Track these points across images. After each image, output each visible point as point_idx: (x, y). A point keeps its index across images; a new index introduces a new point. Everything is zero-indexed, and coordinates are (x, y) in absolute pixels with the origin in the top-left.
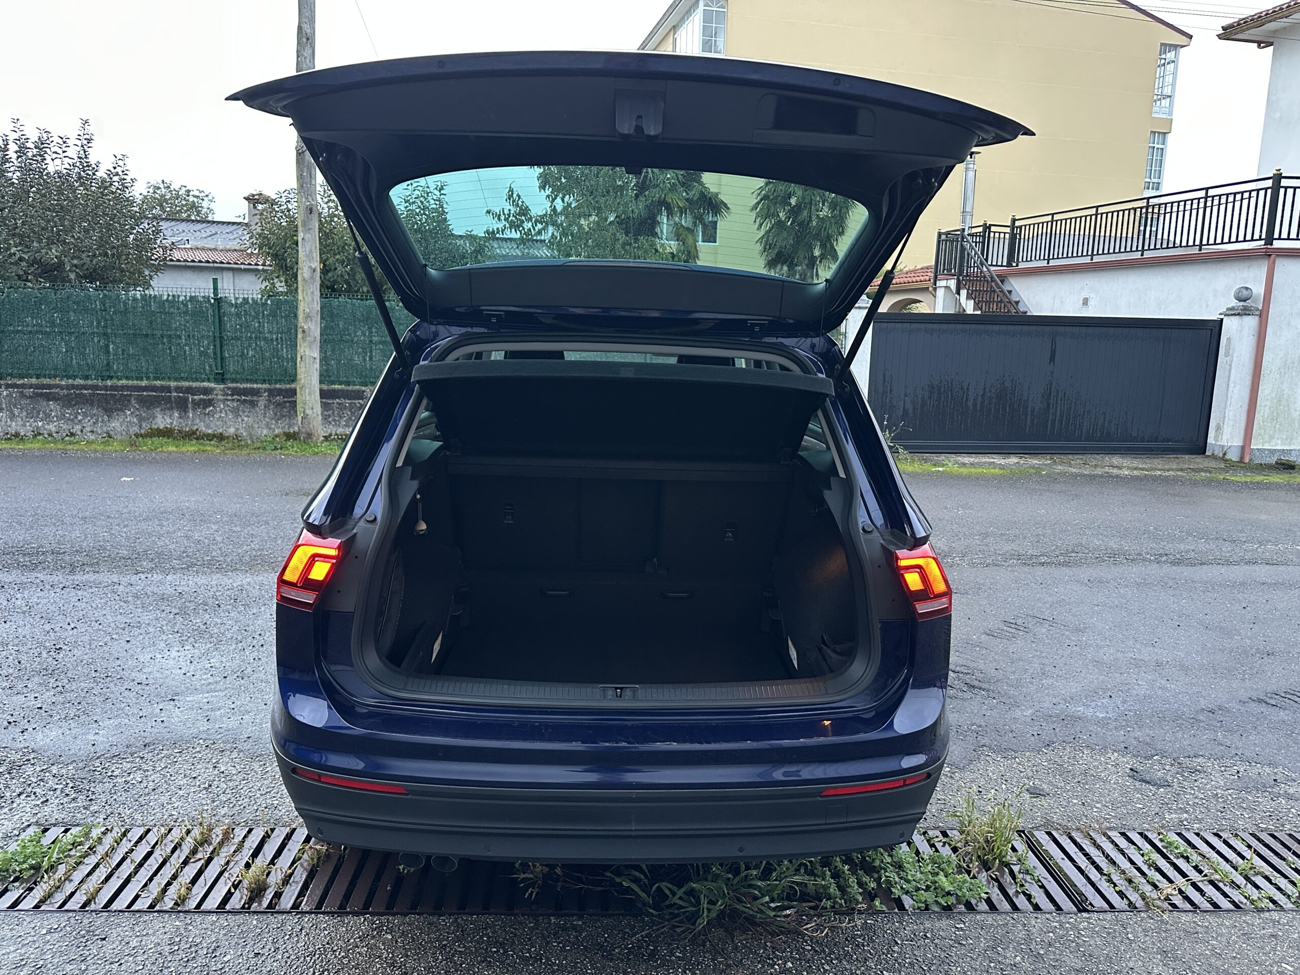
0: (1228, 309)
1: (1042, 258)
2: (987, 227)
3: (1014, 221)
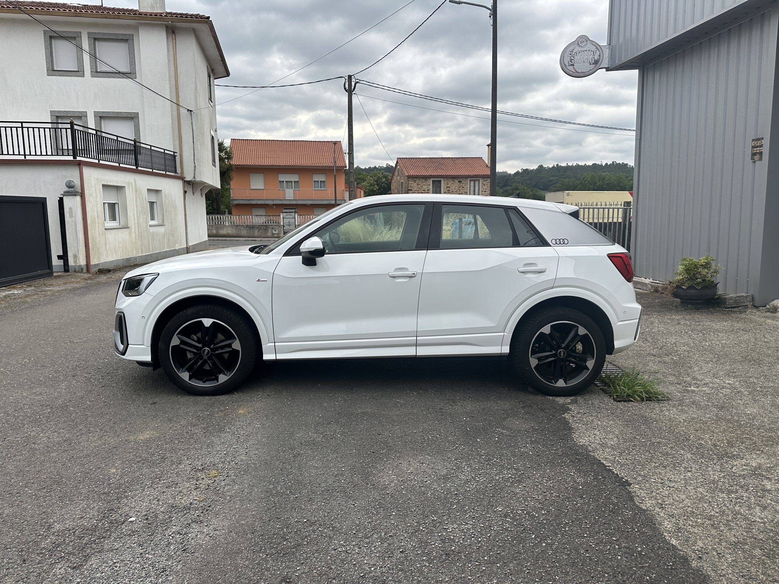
0: (64, 192)
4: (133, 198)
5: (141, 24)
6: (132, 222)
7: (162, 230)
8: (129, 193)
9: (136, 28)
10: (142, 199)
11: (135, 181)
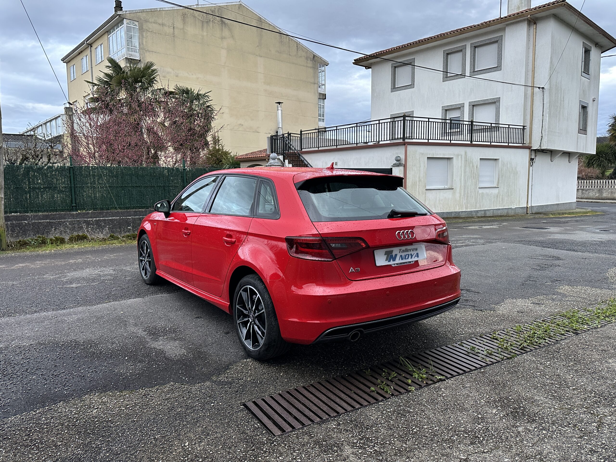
0: (393, 164)
1: (315, 147)
2: (289, 134)
3: (301, 131)
4: (461, 167)
5: (508, 25)
6: (457, 185)
7: (496, 191)
8: (457, 163)
9: (503, 29)
10: (473, 166)
11: (466, 153)
